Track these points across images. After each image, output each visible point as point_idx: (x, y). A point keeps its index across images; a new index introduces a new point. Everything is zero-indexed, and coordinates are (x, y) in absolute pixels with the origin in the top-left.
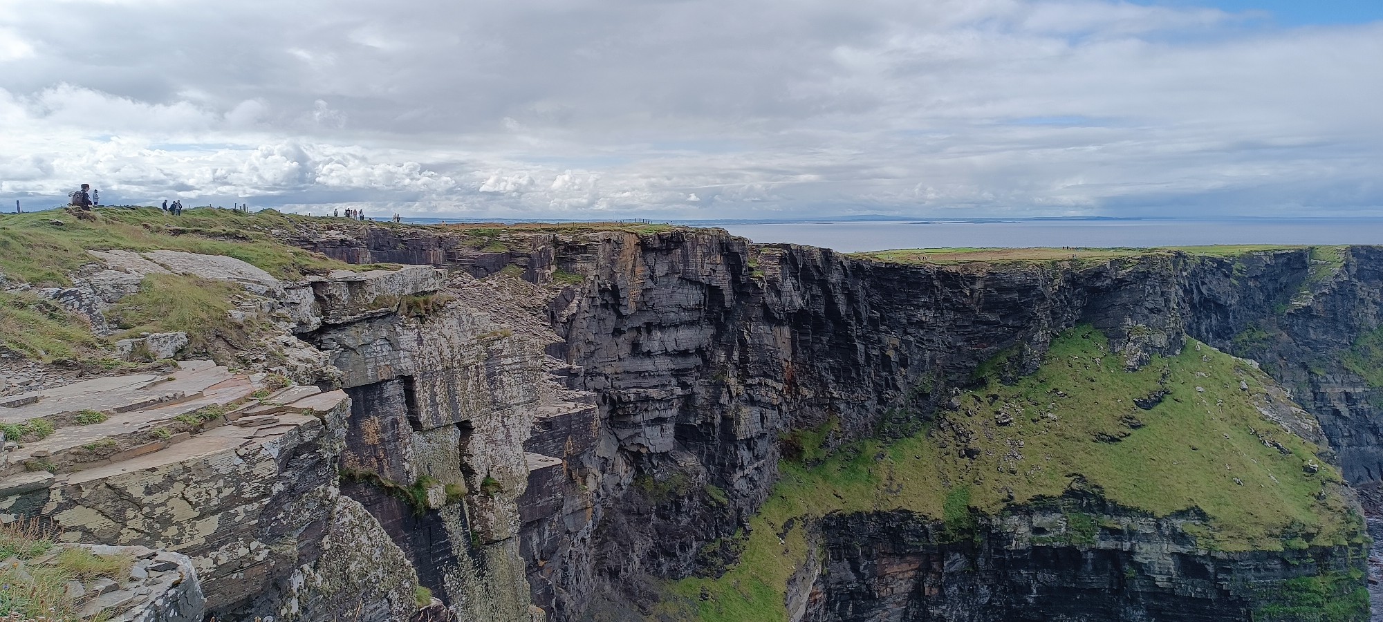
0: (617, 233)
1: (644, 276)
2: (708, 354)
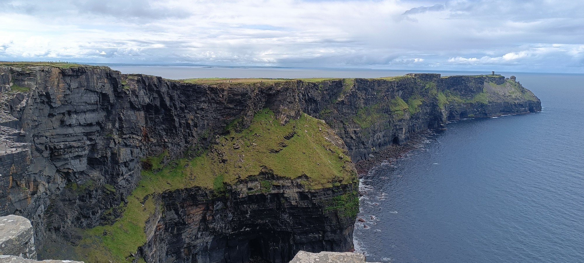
0: (48, 67)
1: (65, 88)
2: (103, 125)
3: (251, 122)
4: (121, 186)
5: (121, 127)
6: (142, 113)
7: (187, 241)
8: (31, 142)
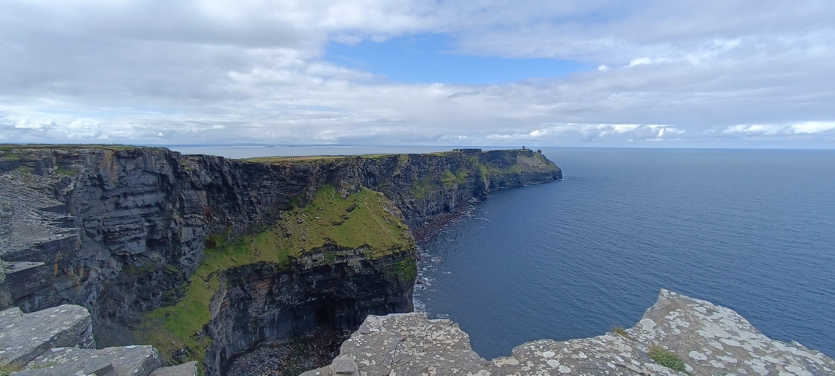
0: (100, 149)
1: (119, 170)
2: (163, 206)
4: (183, 265)
5: (182, 207)
6: (204, 193)
7: (254, 315)
8: (80, 226)
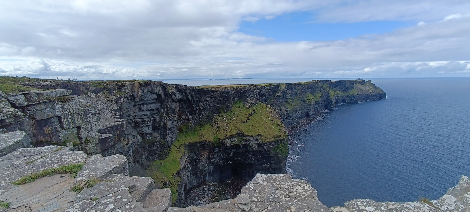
0: (133, 82)
1: (141, 92)
2: (159, 110)
3: (232, 107)
4: (168, 140)
5: (168, 111)
6: (178, 104)
7: (201, 168)
8: (126, 119)
